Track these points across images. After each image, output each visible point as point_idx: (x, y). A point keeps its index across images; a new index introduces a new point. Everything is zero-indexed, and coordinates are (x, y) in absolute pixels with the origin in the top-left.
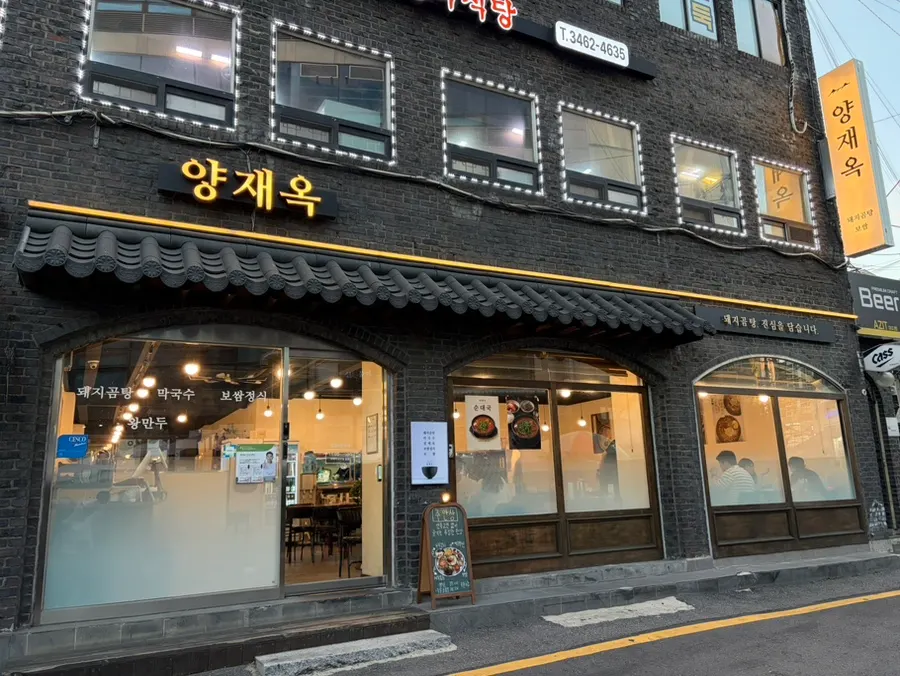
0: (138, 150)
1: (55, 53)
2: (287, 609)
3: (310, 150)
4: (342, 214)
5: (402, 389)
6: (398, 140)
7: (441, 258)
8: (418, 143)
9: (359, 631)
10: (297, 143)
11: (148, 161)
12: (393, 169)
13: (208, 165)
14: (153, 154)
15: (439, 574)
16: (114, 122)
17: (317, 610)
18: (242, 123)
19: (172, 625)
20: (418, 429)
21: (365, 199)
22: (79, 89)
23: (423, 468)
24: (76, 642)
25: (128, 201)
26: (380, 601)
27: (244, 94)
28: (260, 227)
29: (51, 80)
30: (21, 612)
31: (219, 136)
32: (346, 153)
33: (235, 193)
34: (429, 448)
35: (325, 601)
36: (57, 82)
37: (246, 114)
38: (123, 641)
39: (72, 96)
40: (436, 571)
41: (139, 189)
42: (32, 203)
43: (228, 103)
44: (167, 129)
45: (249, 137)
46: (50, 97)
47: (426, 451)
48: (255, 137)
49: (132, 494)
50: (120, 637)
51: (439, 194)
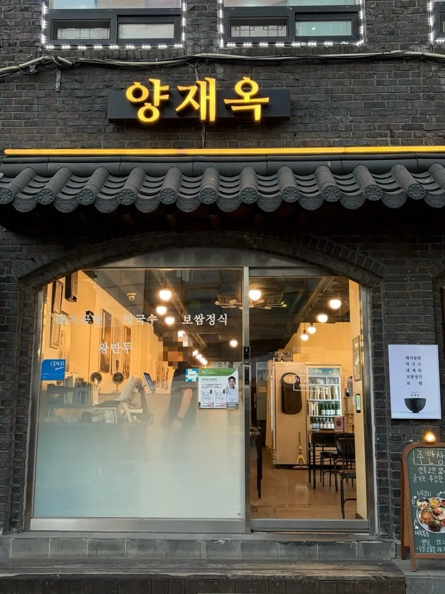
0: (93, 86)
1: (22, 10)
2: (245, 545)
3: (264, 49)
4: (300, 113)
5: (379, 306)
6: (367, 14)
7: (426, 145)
8: (394, 12)
9: (314, 584)
10: (247, 45)
11: (101, 94)
12: (363, 49)
13: (150, 86)
14: (107, 87)
15: (421, 528)
16: (71, 63)
17: (278, 552)
18: (190, 36)
19: (132, 547)
20: (397, 353)
21: (327, 91)
22: (43, 39)
23: (406, 400)
24: (50, 551)
25: (86, 136)
26: (353, 550)
27: (192, 5)
28: (210, 141)
29: (20, 37)
30: (11, 518)
31: (166, 55)
32: (304, 44)
33: (178, 109)
34: (414, 376)
35: (288, 542)
36: (24, 37)
37: (194, 25)
38: (89, 556)
39: (38, 47)
40: (418, 524)
41: (94, 123)
42: (8, 152)
43: (175, 20)
44: (119, 59)
45: (197, 49)
46: (20, 52)
47: (410, 380)
48: (203, 48)
49: (109, 415)
50: (87, 552)
51: (423, 67)
